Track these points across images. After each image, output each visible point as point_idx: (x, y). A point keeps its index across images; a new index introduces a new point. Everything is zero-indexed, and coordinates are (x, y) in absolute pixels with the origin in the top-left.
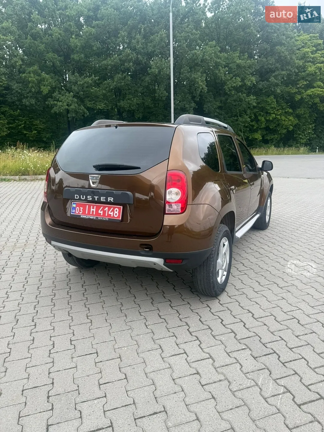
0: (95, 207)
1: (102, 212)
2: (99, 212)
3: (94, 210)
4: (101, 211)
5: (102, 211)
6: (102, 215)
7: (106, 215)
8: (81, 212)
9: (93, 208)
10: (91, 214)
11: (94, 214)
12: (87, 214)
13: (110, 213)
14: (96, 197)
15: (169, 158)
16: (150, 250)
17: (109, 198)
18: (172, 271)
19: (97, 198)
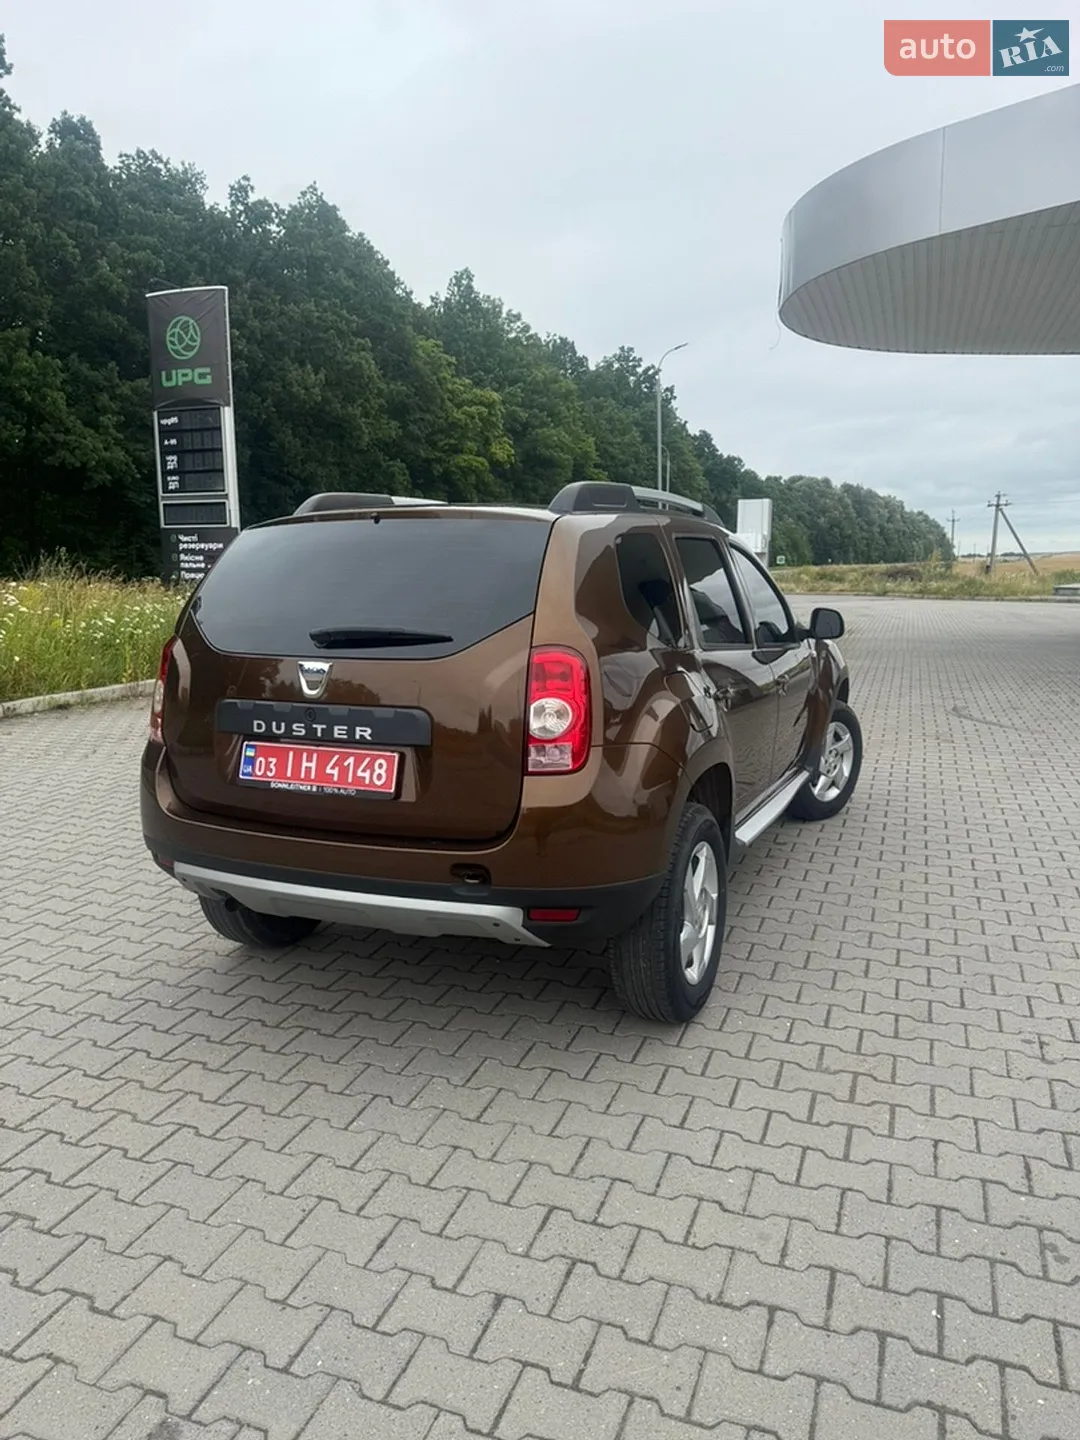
0: (315, 756)
1: (335, 772)
2: (328, 771)
3: (313, 765)
4: (333, 768)
5: (337, 769)
6: (336, 779)
7: (350, 780)
8: (271, 771)
9: (309, 760)
10: (303, 776)
11: (313, 776)
12: (289, 778)
13: (360, 773)
14: (319, 727)
15: (534, 612)
16: (479, 882)
17: (358, 729)
18: (547, 945)
19: (323, 729)
